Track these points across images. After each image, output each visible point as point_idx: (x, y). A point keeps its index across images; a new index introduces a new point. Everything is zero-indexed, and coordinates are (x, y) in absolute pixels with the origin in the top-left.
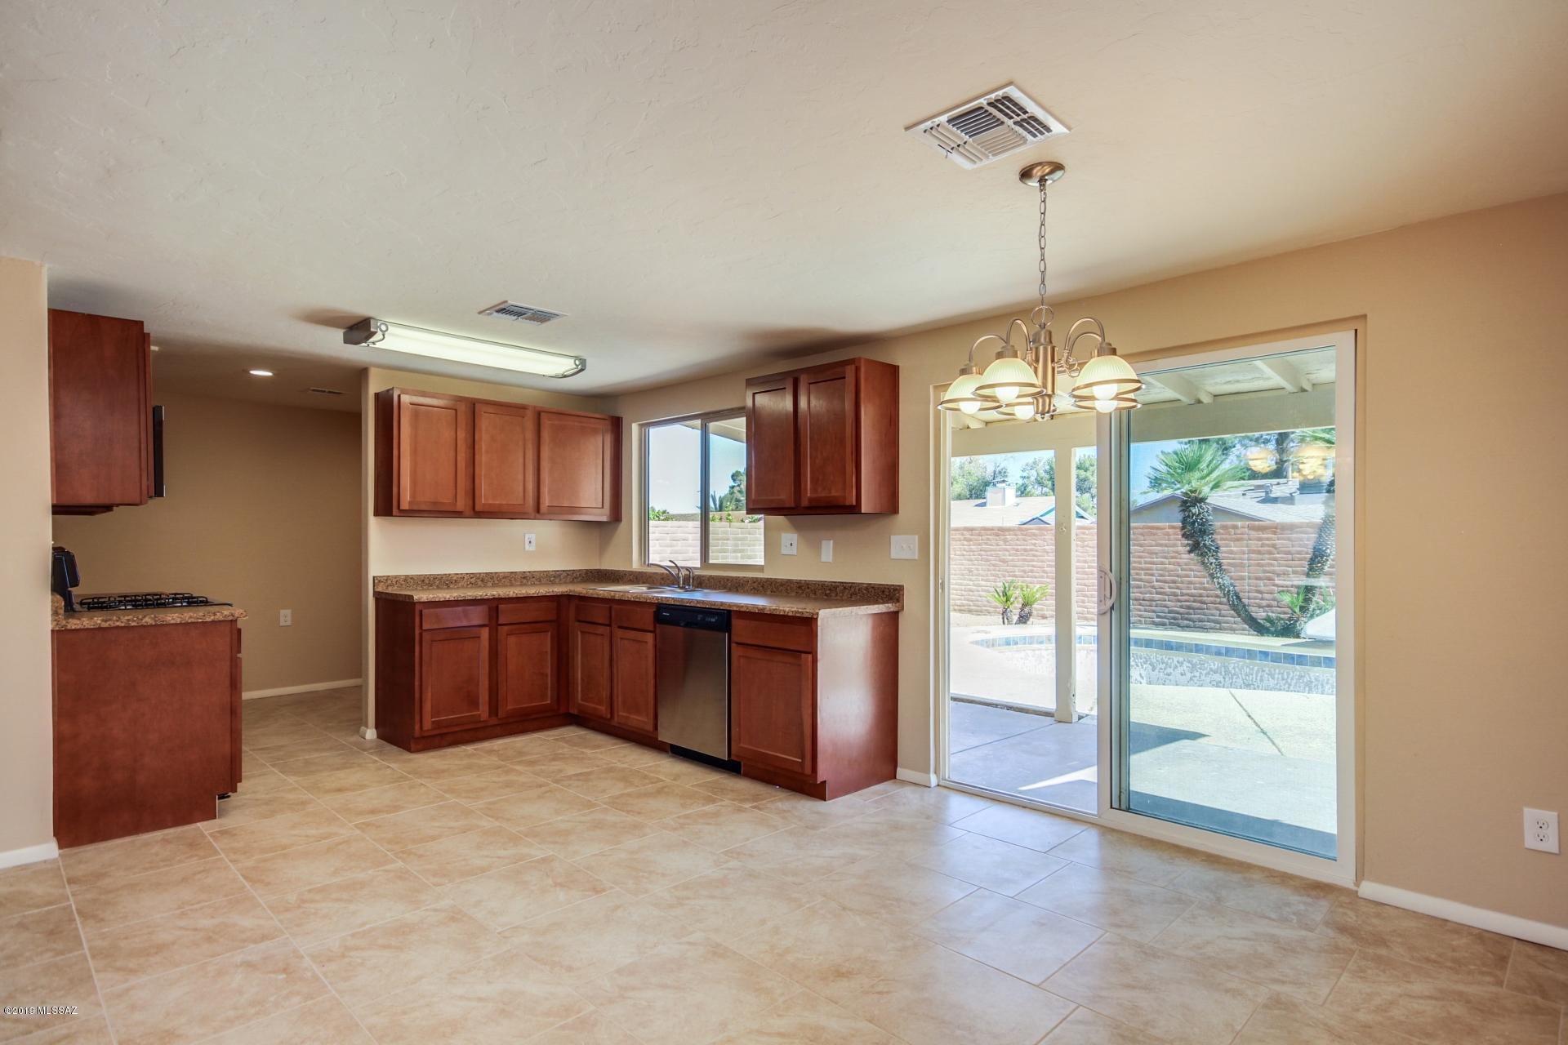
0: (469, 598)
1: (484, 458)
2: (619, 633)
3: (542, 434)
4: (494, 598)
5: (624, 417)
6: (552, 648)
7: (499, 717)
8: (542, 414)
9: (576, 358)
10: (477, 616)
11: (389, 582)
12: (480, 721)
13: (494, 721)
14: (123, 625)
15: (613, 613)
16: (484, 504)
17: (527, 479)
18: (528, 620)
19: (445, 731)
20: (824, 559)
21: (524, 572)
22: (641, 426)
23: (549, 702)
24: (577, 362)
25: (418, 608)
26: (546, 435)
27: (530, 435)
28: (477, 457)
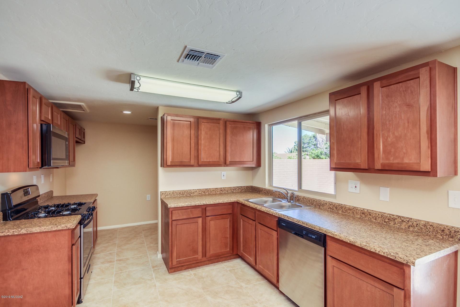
0: (193, 205)
1: (203, 142)
2: (259, 226)
3: (227, 130)
4: (204, 205)
5: (261, 122)
6: (230, 226)
7: (207, 258)
8: (227, 122)
9: (237, 91)
10: (198, 213)
11: (166, 194)
12: (198, 260)
13: (204, 259)
14: (11, 234)
15: (256, 215)
16: (202, 162)
17: (220, 150)
18: (219, 214)
19: (183, 264)
20: (382, 198)
21: (221, 188)
22: (269, 125)
23: (229, 250)
24: (238, 94)
25: (170, 210)
26: (228, 131)
27: (222, 131)
28: (199, 141)
